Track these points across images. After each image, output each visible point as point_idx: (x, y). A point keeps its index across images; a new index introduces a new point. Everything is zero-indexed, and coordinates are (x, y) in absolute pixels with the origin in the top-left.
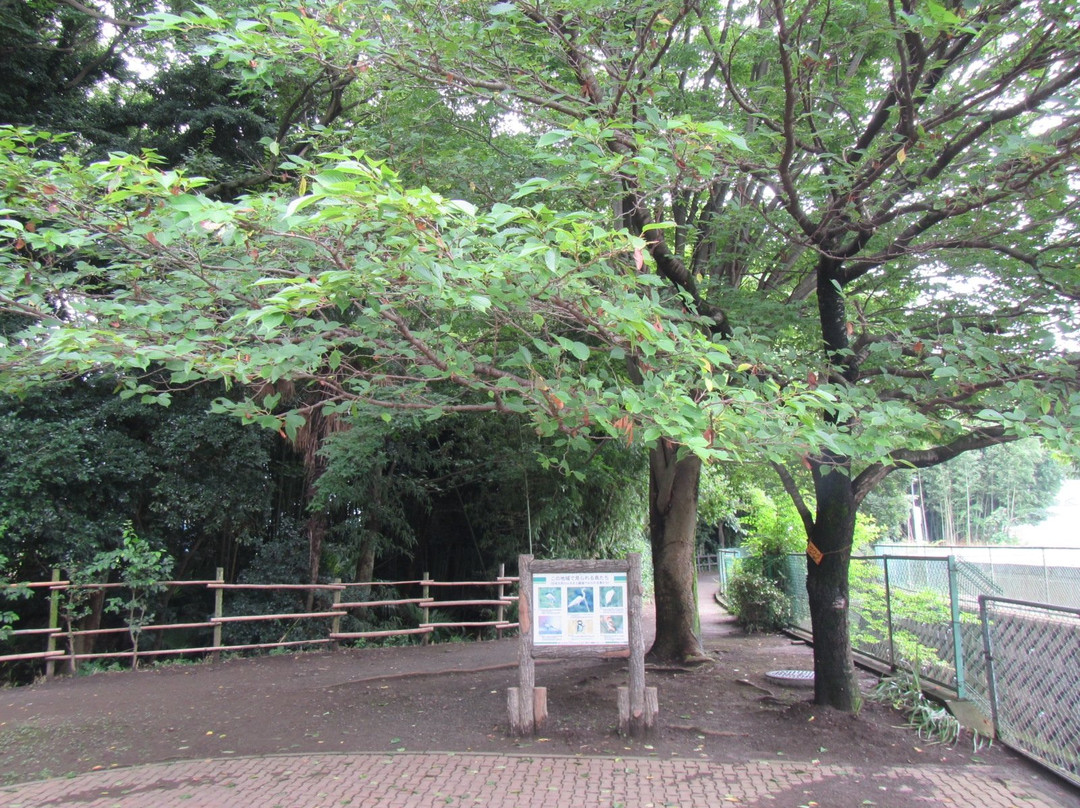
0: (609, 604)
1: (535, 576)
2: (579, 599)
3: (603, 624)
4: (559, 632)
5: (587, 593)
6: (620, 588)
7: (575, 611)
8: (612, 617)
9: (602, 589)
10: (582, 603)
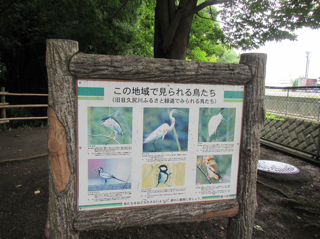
0: (214, 137)
1: (82, 84)
2: (163, 129)
3: (201, 170)
4: (126, 186)
5: (178, 118)
6: (233, 110)
7: (156, 149)
8: (216, 159)
9: (203, 111)
10: (168, 137)
